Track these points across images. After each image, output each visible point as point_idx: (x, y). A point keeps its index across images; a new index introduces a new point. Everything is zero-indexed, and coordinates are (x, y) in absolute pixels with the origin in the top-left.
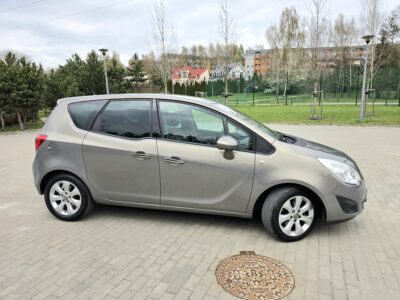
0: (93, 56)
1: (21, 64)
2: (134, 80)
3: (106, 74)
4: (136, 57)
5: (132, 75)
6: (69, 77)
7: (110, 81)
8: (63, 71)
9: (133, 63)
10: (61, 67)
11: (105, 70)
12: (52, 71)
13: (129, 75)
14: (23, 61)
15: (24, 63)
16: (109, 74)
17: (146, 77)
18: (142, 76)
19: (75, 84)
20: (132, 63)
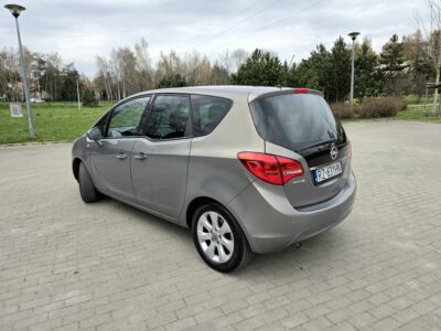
0: (340, 43)
1: (265, 60)
2: (387, 69)
3: (353, 64)
4: (395, 38)
5: (386, 63)
6: (310, 71)
7: (357, 73)
8: (305, 64)
9: (390, 47)
10: (304, 61)
11: (353, 58)
12: (294, 65)
13: (382, 63)
14: (267, 57)
15: (267, 59)
16: (356, 63)
17: (404, 64)
18: (400, 62)
19: (315, 77)
20: (388, 47)
